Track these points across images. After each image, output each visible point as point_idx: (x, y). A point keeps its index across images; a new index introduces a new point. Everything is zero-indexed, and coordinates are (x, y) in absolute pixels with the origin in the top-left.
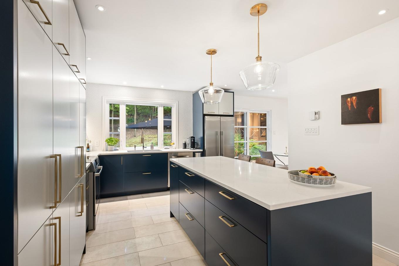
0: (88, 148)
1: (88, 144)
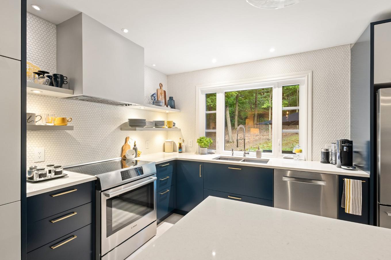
0: (180, 148)
1: (180, 144)
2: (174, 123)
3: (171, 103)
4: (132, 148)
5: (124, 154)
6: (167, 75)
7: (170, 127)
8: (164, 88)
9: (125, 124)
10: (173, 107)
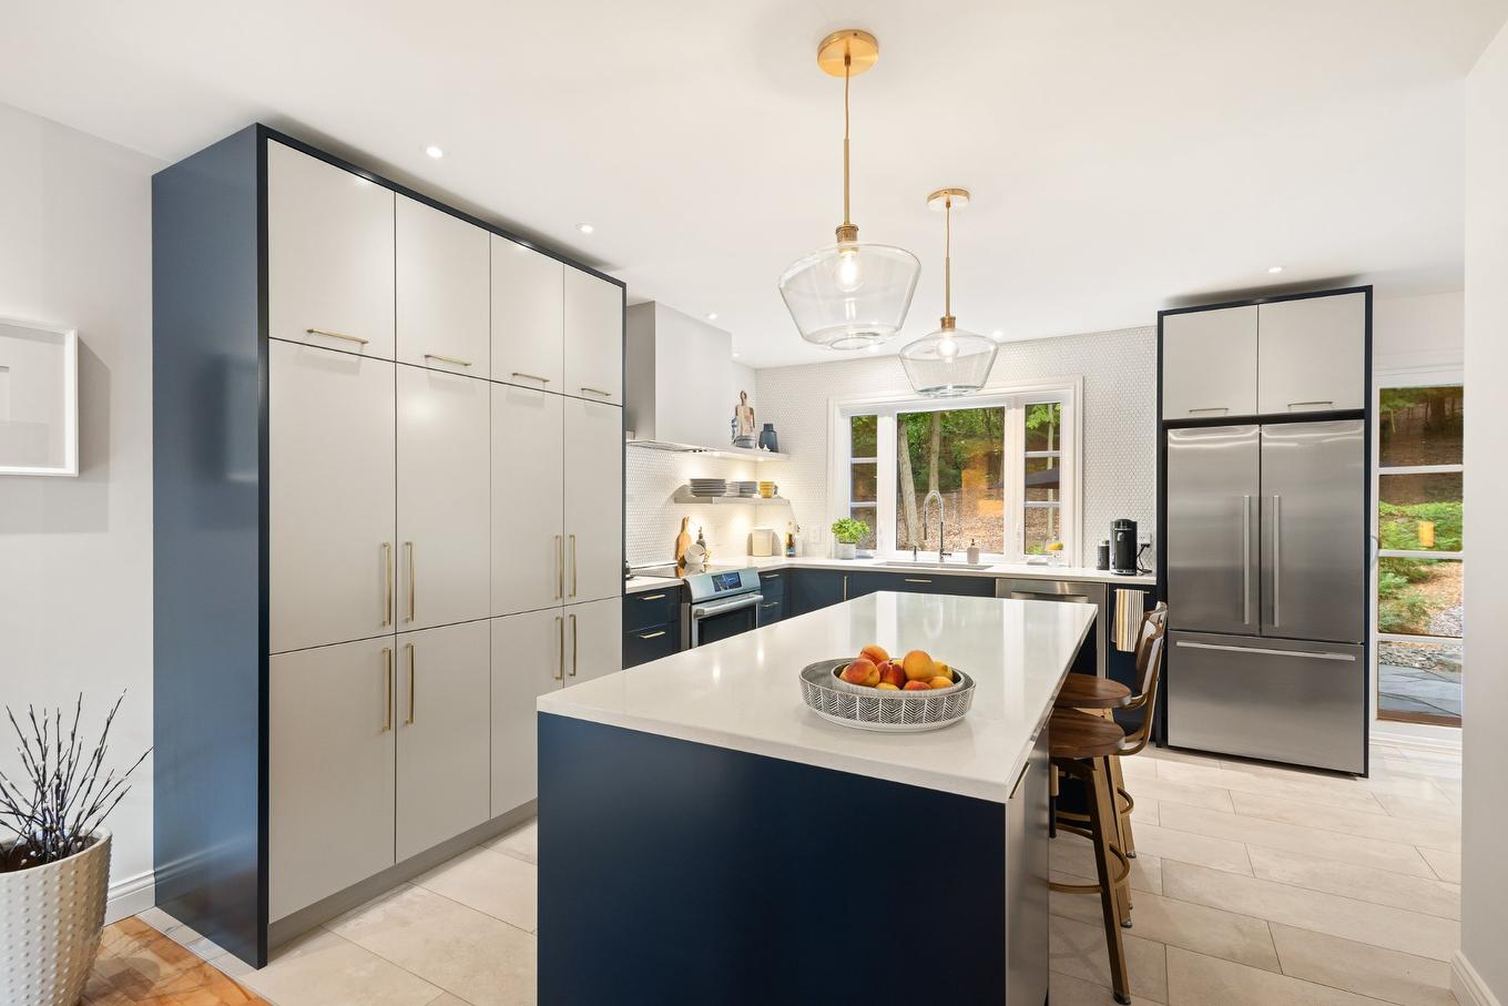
0: (791, 545)
1: (790, 536)
2: (776, 487)
3: (769, 440)
4: (694, 543)
5: (680, 555)
6: (756, 370)
7: (767, 497)
8: (750, 403)
9: (682, 489)
10: (773, 449)
